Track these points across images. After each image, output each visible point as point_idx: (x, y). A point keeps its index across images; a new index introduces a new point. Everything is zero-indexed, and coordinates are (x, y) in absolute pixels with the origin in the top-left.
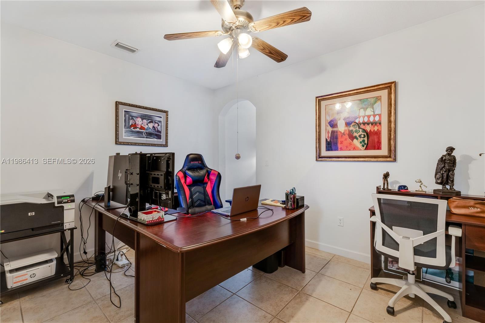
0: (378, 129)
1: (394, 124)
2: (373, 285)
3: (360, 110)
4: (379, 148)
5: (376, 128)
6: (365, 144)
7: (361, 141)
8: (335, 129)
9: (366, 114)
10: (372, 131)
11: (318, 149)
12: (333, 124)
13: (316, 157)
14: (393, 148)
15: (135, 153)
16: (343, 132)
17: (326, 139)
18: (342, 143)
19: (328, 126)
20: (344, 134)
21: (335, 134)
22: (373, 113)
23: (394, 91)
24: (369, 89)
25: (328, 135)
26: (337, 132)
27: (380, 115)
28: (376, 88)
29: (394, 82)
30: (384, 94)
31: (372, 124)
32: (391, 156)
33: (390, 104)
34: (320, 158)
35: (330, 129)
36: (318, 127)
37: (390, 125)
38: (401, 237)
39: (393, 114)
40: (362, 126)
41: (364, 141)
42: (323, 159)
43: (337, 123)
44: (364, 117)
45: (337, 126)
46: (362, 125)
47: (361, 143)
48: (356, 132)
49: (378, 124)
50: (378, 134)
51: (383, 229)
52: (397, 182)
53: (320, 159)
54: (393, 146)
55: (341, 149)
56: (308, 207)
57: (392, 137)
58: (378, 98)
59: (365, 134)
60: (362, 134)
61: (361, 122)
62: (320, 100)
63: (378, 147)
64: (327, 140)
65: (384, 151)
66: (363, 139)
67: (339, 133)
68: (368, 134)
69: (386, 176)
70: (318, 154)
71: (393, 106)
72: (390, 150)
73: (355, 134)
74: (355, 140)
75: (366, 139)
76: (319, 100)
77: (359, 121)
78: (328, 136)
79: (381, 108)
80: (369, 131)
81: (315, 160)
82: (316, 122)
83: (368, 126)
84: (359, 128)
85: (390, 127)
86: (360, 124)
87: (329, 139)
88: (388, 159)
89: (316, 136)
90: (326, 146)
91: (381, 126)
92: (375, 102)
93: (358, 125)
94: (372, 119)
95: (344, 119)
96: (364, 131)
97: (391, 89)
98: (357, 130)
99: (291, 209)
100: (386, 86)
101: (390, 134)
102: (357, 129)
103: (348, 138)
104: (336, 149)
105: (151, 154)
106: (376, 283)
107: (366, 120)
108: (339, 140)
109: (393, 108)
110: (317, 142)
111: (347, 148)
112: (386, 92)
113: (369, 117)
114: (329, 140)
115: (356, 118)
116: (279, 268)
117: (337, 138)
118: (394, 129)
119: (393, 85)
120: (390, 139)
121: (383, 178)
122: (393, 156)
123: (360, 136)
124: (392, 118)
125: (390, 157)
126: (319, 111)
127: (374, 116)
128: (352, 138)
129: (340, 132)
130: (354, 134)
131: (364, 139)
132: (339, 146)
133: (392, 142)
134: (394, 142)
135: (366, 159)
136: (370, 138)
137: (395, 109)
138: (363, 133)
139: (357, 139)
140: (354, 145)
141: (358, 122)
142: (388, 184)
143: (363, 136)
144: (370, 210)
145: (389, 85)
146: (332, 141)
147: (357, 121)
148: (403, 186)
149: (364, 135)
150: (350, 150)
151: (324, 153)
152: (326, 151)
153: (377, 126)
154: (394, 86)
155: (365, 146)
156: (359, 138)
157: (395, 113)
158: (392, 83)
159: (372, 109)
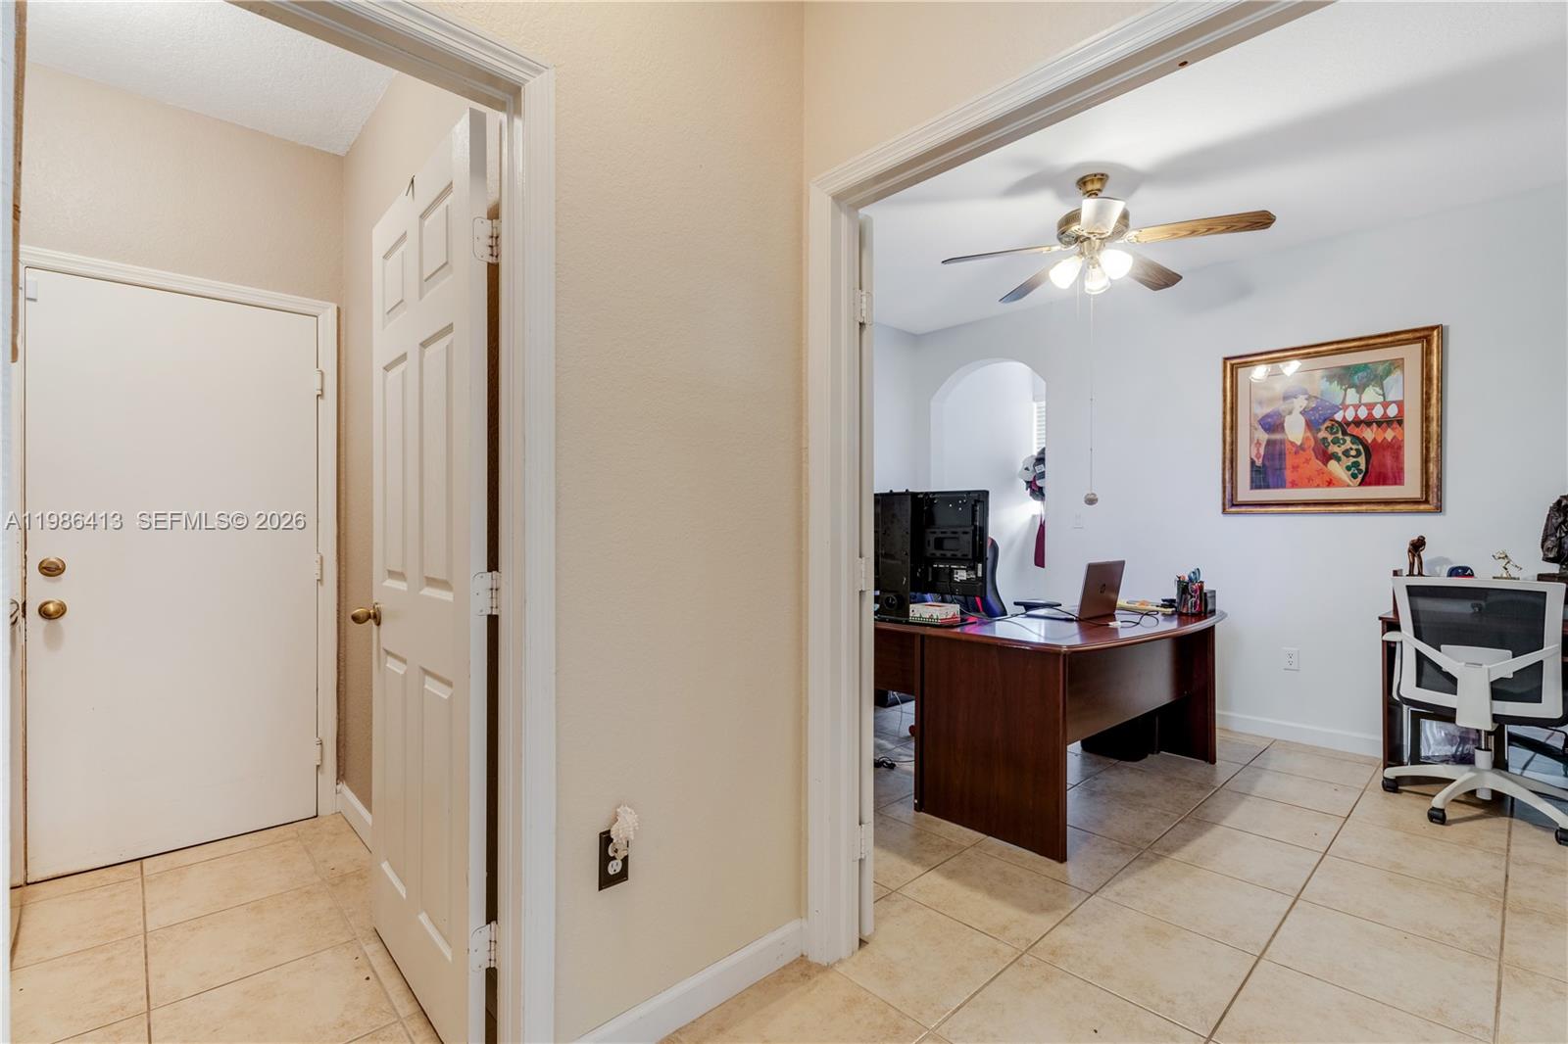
0: (1394, 437)
1: (1438, 426)
2: (1391, 784)
3: (1346, 390)
4: (1397, 478)
5: (1389, 435)
6: (1360, 471)
7: (1350, 464)
8: (1277, 436)
9: (1363, 402)
10: (1380, 441)
11: (1228, 485)
12: (1272, 424)
13: (1224, 504)
14: (1433, 481)
15: (888, 491)
16: (1299, 443)
17: (1251, 459)
18: (1295, 468)
19: (1256, 429)
20: (1302, 448)
21: (1278, 448)
22: (1381, 399)
23: (1438, 347)
24: (1371, 342)
25: (1258, 450)
26: (1282, 442)
27: (1400, 405)
28: (1389, 339)
29: (1437, 327)
30: (1412, 353)
31: (1379, 423)
32: (1431, 498)
33: (1427, 379)
34: (1233, 505)
35: (1263, 436)
36: (1228, 432)
37: (1428, 427)
38: (1463, 664)
39: (1434, 401)
40: (1352, 430)
41: (1356, 465)
42: (1243, 509)
43: (1284, 421)
44: (1356, 407)
45: (1283, 428)
46: (1353, 425)
47: (1348, 468)
48: (1334, 444)
49: (1395, 425)
50: (1396, 448)
51: (1417, 651)
52: (1443, 561)
53: (1234, 509)
54: (1435, 475)
55: (1294, 485)
56: (1224, 615)
57: (1433, 454)
58: (1397, 364)
59: (1361, 447)
60: (1351, 449)
61: (1350, 419)
62: (1234, 365)
63: (1395, 477)
64: (1253, 463)
65: (1411, 487)
66: (1355, 460)
67: (1288, 446)
68: (1369, 450)
69: (1417, 546)
70: (1228, 496)
71: (1435, 381)
72: (1426, 486)
73: (1333, 449)
74: (1333, 465)
75: (1362, 460)
76: (1232, 365)
77: (1344, 417)
78: (1258, 453)
79: (1403, 389)
80: (1370, 441)
81: (1220, 510)
82: (1224, 418)
83: (1369, 430)
84: (1344, 433)
85: (1426, 433)
86: (1348, 424)
87: (1261, 460)
88: (1422, 507)
89: (1224, 453)
90: (1252, 478)
91: (1403, 429)
92: (1388, 373)
93: (1344, 426)
94: (1378, 413)
95: (1303, 413)
96: (1357, 439)
97: (1429, 343)
98: (1338, 438)
99: (1193, 615)
100: (1418, 335)
101: (1427, 449)
102: (1340, 435)
103: (1313, 458)
104: (1280, 484)
105: (927, 494)
106: (1397, 777)
107: (1363, 414)
108: (1289, 461)
109: (1435, 387)
110: (1227, 468)
111: (1309, 482)
112: (1417, 348)
113: (1371, 407)
114: (1259, 463)
115: (1336, 409)
116: (1150, 755)
117: (1282, 455)
118: (1438, 436)
119: (1435, 333)
120: (1426, 461)
121: (1409, 551)
122: (1433, 498)
123: (1346, 453)
124: (1431, 410)
125: (1426, 502)
126: (1232, 391)
127: (1386, 405)
128: (1326, 457)
129: (1292, 443)
130: (1330, 448)
131: (1359, 459)
132: (1289, 475)
133: (1432, 467)
134: (1437, 466)
135: (1364, 508)
136: (1374, 460)
137: (1441, 391)
138: (1354, 447)
139: (1338, 459)
140: (1330, 473)
141: (1340, 420)
142: (1421, 563)
143: (1353, 453)
144: (1380, 618)
145: (1426, 333)
146: (1267, 463)
147: (1339, 417)
148: (1460, 568)
149: (1357, 450)
150: (1318, 486)
151: (1245, 493)
152: (1252, 488)
153: (1393, 429)
154: (1438, 335)
155: (1360, 476)
156: (1343, 458)
157: (1441, 400)
158: (1433, 328)
159: (1378, 389)
